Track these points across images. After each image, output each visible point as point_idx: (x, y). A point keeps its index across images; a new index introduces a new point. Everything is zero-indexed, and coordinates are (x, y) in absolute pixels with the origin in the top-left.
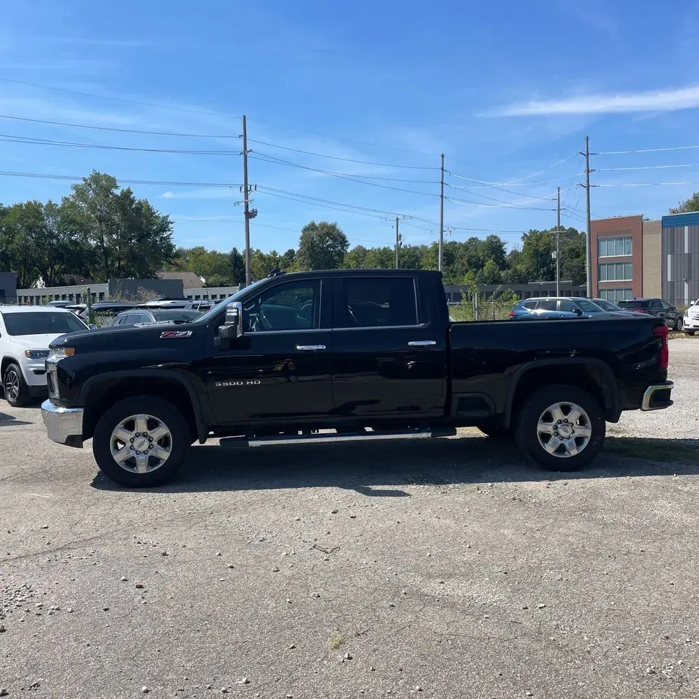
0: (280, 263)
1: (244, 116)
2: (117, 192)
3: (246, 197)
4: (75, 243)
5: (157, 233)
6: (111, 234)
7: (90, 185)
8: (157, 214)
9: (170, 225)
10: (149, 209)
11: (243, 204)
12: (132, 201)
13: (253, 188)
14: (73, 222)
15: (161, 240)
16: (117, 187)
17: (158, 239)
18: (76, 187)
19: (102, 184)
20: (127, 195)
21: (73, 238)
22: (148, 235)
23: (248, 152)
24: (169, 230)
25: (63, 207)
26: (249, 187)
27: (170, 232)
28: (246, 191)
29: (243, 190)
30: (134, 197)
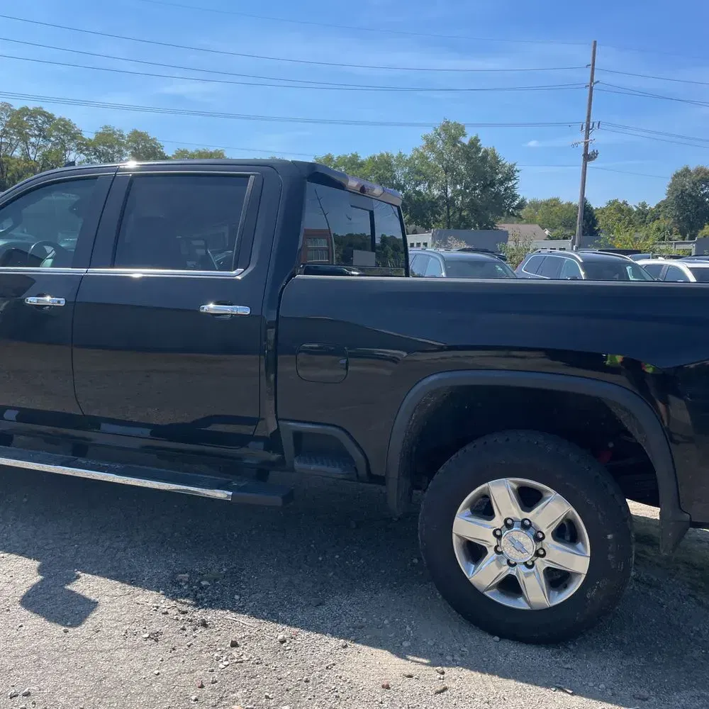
0: (649, 216)
1: (595, 42)
2: (466, 141)
3: (587, 137)
4: (419, 193)
5: (501, 183)
6: (455, 185)
7: (439, 134)
8: (504, 162)
9: (517, 174)
10: (495, 157)
11: (583, 144)
12: (479, 149)
13: (596, 125)
14: (419, 172)
15: (505, 190)
16: (464, 135)
17: (503, 189)
18: (426, 138)
19: (452, 133)
20: (474, 143)
21: (417, 189)
22: (492, 185)
23: (594, 84)
24: (515, 179)
25: (412, 158)
26: (591, 125)
27: (516, 181)
28: (588, 129)
29: (584, 127)
30: (480, 145)
